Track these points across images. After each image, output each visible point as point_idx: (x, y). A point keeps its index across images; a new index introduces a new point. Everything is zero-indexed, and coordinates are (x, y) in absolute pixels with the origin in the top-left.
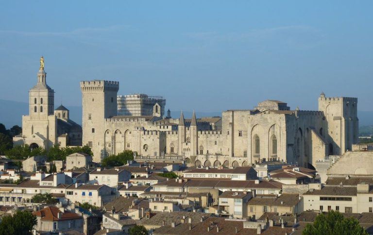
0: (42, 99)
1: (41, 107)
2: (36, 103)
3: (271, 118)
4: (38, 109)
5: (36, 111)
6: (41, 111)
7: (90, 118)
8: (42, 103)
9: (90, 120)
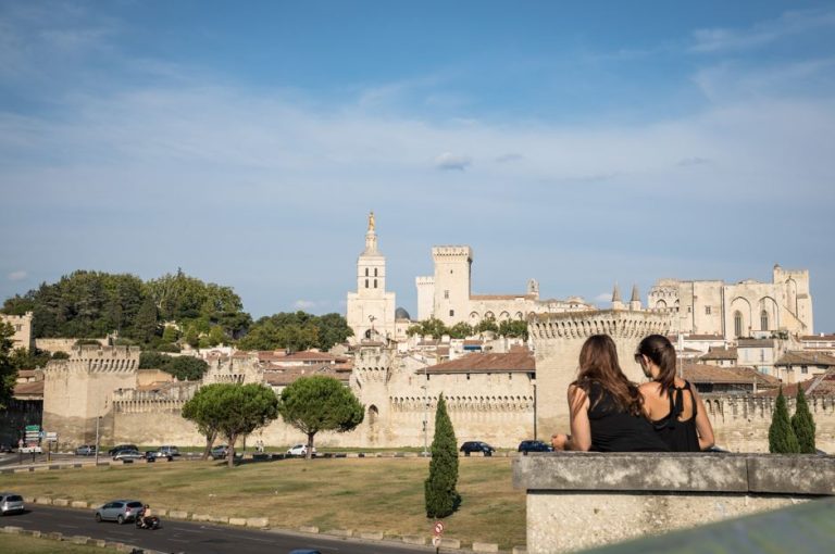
0: (376, 270)
1: (376, 281)
2: (367, 275)
3: (760, 289)
4: (371, 284)
5: (367, 286)
6: (376, 286)
7: (447, 296)
8: (376, 275)
9: (447, 300)
